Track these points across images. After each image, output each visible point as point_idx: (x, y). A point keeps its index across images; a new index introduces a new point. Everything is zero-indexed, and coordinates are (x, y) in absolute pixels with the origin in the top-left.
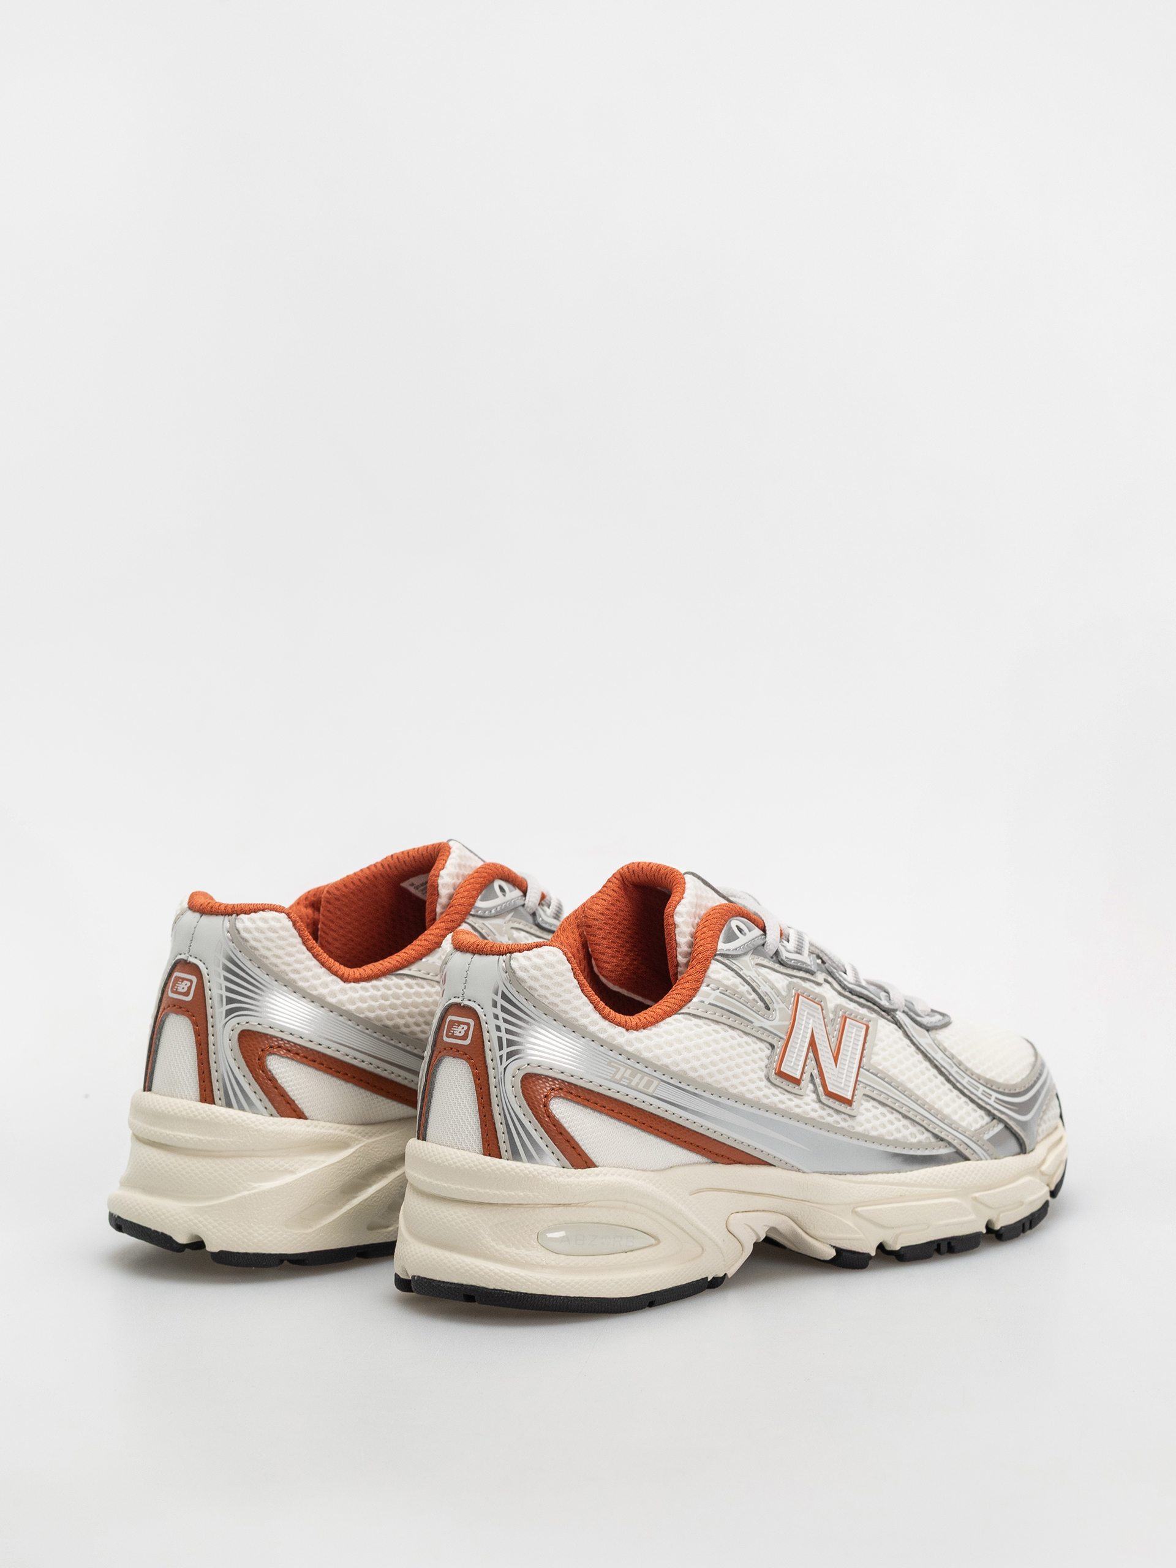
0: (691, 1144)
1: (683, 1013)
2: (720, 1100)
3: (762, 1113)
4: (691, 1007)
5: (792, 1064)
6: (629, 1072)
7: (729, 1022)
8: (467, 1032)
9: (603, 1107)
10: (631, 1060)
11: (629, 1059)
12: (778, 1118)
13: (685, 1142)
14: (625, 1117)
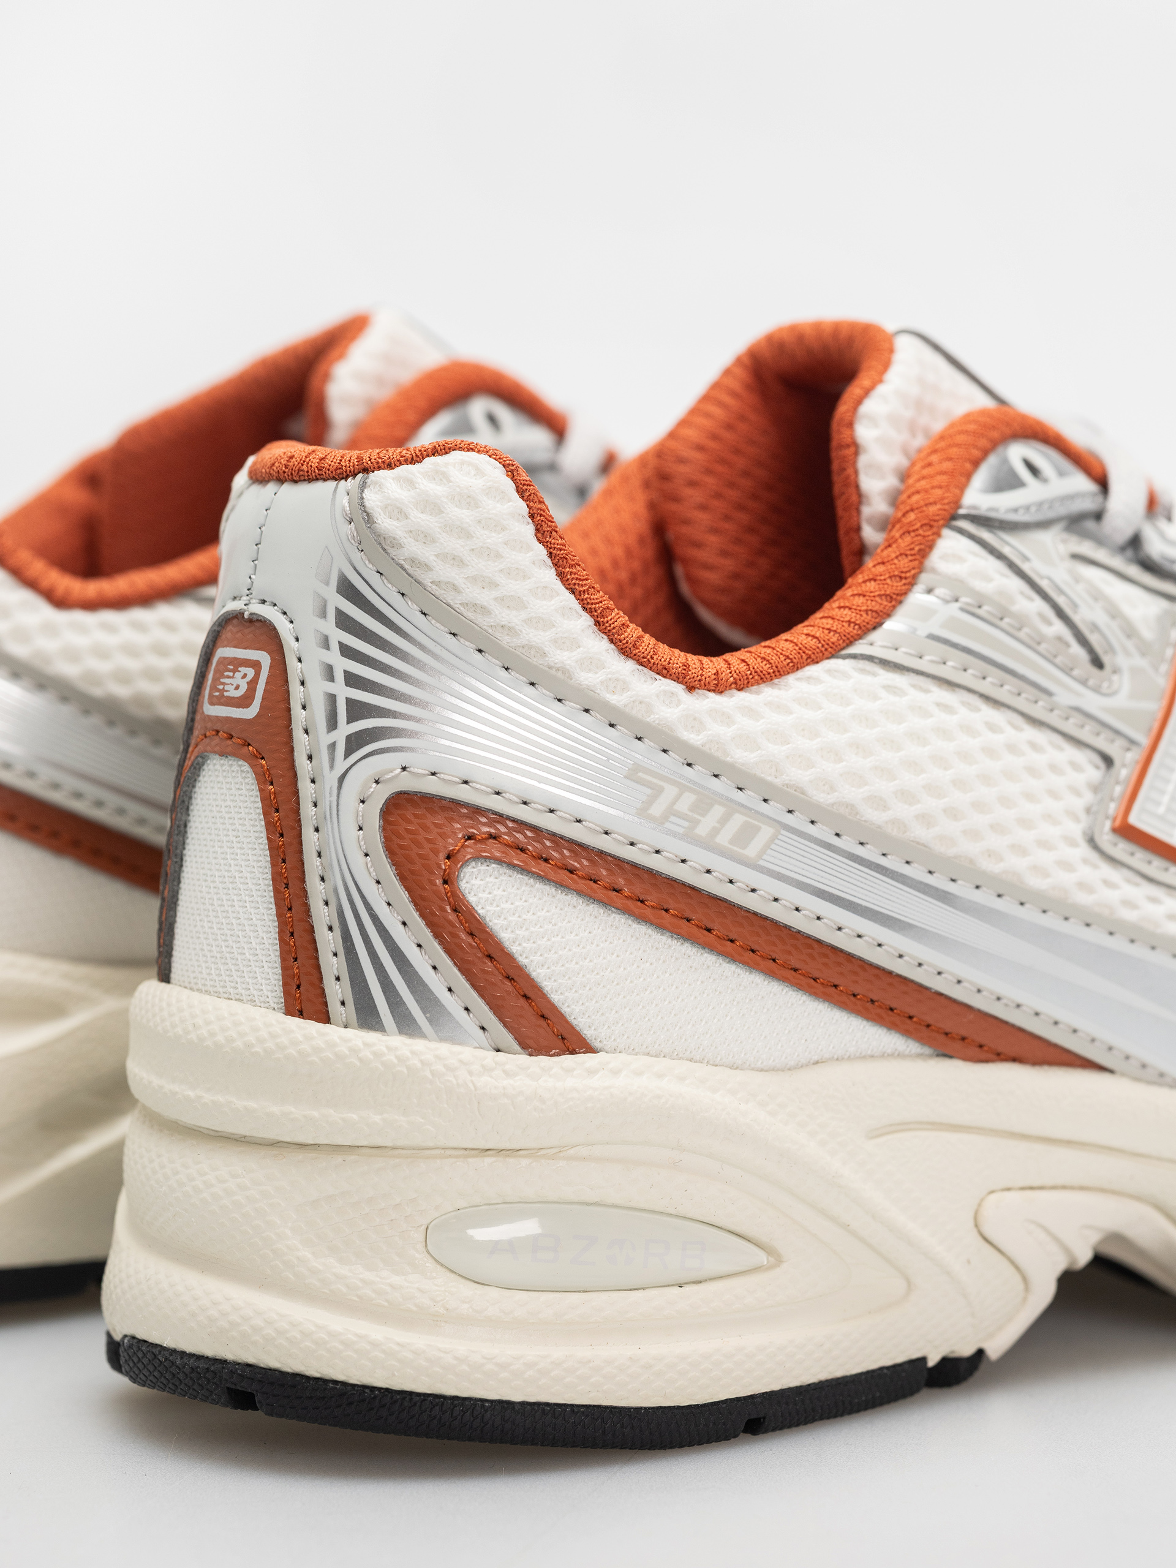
0: (872, 1001)
1: (854, 657)
2: (951, 888)
3: (1074, 928)
4: (876, 643)
5: (1161, 810)
6: (688, 799)
7: (984, 687)
8: (253, 684)
9: (614, 890)
10: (697, 767)
11: (689, 765)
12: (1118, 944)
13: (854, 995)
14: (674, 920)
